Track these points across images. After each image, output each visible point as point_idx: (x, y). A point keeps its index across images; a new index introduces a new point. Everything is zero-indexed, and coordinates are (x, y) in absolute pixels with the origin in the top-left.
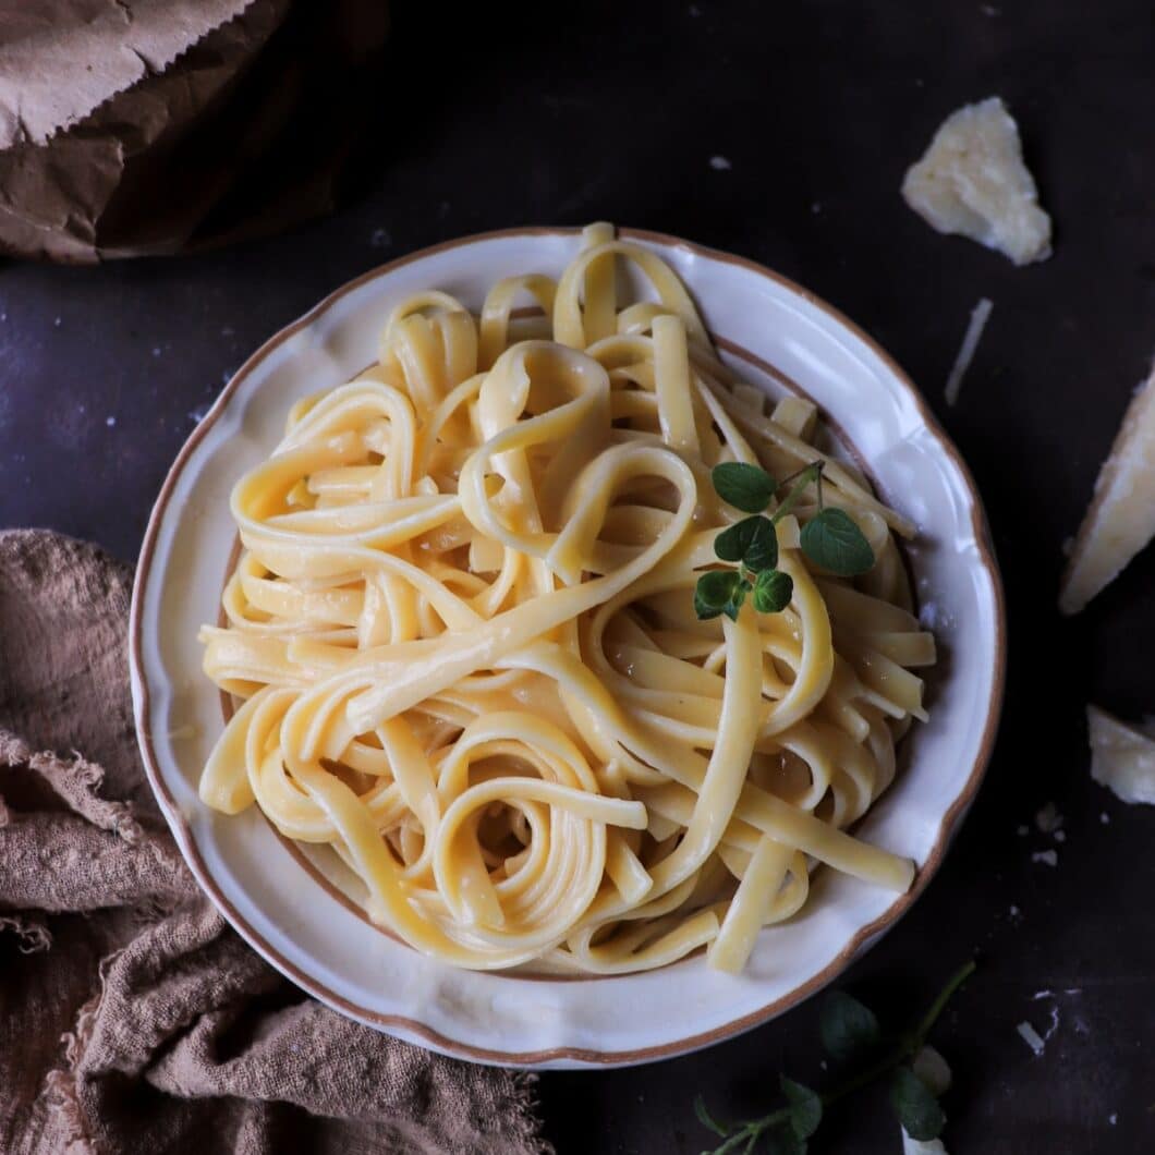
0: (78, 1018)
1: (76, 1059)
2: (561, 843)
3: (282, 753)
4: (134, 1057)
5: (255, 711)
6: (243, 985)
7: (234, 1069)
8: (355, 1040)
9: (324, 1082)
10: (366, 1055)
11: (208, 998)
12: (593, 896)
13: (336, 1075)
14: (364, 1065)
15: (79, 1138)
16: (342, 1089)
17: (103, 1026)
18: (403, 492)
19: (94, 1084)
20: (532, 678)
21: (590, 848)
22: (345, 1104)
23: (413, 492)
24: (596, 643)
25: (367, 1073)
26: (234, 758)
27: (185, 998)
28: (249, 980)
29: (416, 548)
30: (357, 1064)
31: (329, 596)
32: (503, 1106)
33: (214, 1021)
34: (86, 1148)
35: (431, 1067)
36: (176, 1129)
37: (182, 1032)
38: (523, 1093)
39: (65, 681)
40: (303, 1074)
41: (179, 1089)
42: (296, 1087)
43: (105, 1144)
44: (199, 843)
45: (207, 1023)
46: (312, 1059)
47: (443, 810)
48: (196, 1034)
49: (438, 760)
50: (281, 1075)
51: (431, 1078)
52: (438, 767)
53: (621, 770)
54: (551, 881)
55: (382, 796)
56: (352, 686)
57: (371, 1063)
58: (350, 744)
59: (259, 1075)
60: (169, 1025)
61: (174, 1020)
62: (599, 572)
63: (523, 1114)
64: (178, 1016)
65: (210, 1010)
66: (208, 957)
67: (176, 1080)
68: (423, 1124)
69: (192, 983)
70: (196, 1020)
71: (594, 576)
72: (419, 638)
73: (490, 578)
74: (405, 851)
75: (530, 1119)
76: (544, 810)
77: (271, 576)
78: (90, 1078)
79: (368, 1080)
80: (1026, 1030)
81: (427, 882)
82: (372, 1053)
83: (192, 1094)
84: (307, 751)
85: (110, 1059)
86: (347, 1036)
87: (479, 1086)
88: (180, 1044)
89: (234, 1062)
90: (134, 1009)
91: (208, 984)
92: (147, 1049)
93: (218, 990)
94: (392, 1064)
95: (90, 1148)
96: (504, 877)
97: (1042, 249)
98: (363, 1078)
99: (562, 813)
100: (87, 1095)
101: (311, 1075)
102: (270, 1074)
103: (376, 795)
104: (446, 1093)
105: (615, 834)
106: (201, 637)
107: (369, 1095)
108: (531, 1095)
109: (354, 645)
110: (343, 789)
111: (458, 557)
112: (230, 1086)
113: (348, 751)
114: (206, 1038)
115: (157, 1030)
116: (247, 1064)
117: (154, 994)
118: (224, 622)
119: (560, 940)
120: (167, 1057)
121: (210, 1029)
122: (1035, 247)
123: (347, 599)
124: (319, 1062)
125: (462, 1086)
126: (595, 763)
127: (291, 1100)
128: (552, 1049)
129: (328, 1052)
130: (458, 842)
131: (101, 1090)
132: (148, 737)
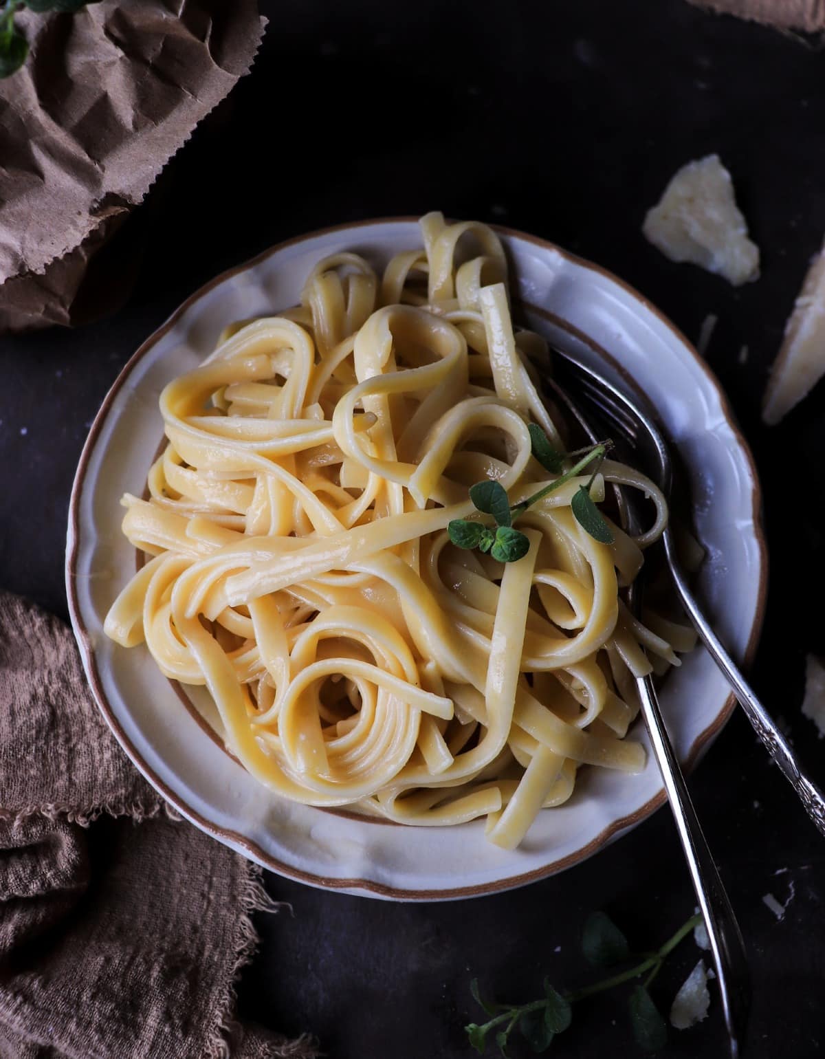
2: (384, 717)
3: (171, 607)
5: (158, 568)
12: (404, 765)
18: (295, 413)
20: (376, 582)
21: (407, 724)
23: (303, 416)
24: (433, 559)
26: (135, 603)
29: (299, 461)
31: (227, 488)
44: (100, 666)
47: (293, 676)
49: (295, 634)
52: (293, 640)
53: (438, 668)
54: (371, 747)
55: (246, 656)
56: (233, 565)
58: (225, 610)
62: (443, 504)
71: (438, 506)
72: (292, 534)
73: (356, 493)
74: (259, 699)
76: (374, 688)
77: (185, 465)
80: (769, 900)
81: (273, 728)
84: (191, 611)
96: (335, 736)
97: (753, 273)
99: (387, 694)
103: (242, 654)
105: (427, 719)
106: (123, 502)
109: (241, 530)
110: (215, 646)
111: (332, 472)
113: (222, 615)
118: (147, 496)
119: (372, 793)
122: (748, 272)
123: (241, 492)
126: (419, 658)
128: (352, 879)
130: (302, 700)
132: (73, 575)
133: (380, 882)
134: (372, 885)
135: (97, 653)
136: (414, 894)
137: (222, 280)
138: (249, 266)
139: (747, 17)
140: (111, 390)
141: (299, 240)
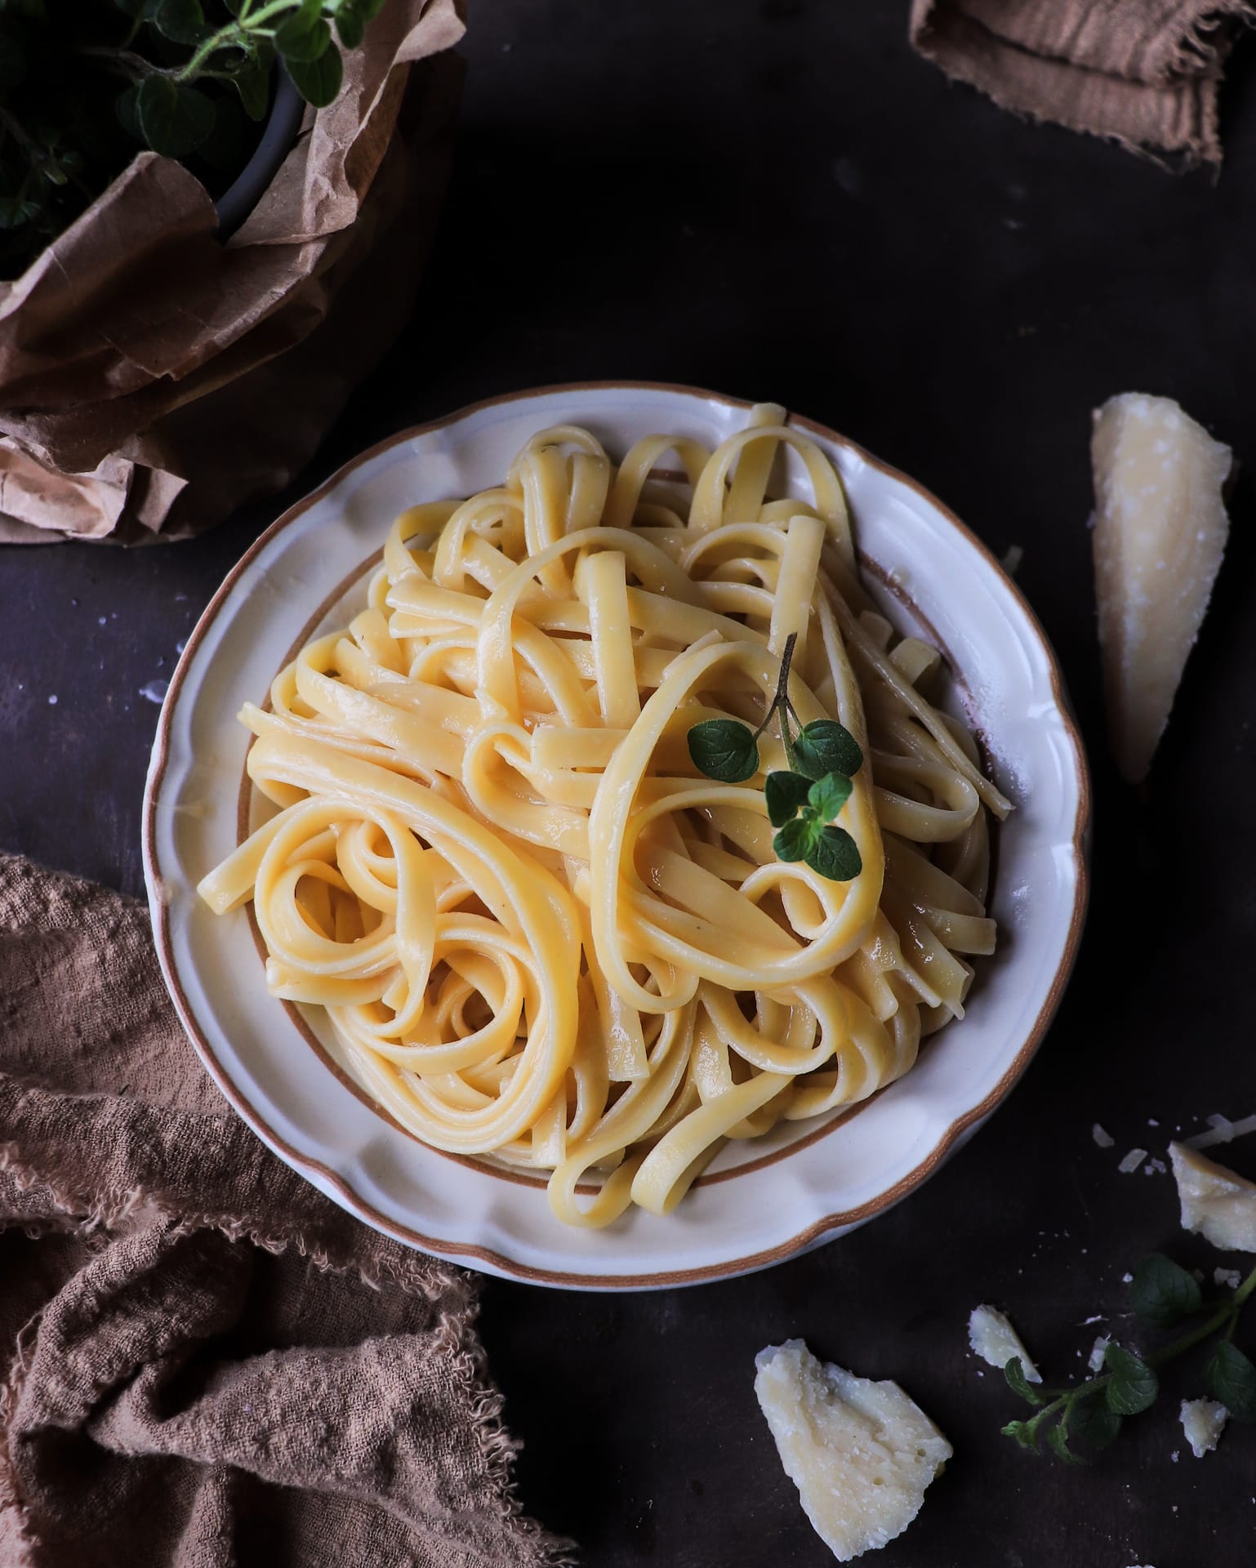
0: (11, 1366)
1: (9, 1412)
4: (71, 1414)
6: (190, 1330)
7: (179, 1428)
8: (314, 1403)
9: (277, 1450)
10: (326, 1420)
11: (152, 1346)
13: (290, 1441)
14: (323, 1431)
15: (10, 1505)
16: (296, 1458)
17: (35, 1382)
19: (29, 1444)
22: (299, 1474)
25: (324, 1441)
27: (127, 1348)
28: (198, 1324)
30: (315, 1430)
32: (475, 1484)
33: (157, 1370)
34: (16, 1514)
35: (396, 1436)
36: (123, 1489)
37: (123, 1384)
38: (499, 1473)
39: (13, 995)
40: (254, 1439)
41: (123, 1448)
42: (245, 1452)
43: (44, 1510)
45: (150, 1374)
46: (265, 1422)
48: (137, 1386)
50: (229, 1438)
51: (395, 1448)
57: (331, 1430)
59: (204, 1437)
60: (109, 1379)
61: (115, 1373)
63: (500, 1496)
64: (118, 1369)
65: (153, 1359)
66: (151, 1294)
67: (118, 1438)
68: (390, 1497)
69: (135, 1329)
70: (138, 1370)
75: (508, 1501)
77: (330, 674)
78: (24, 1438)
79: (325, 1449)
82: (332, 1419)
83: (136, 1452)
85: (45, 1419)
86: (306, 1398)
87: (449, 1461)
88: (121, 1397)
89: (179, 1418)
90: (70, 1363)
91: (152, 1330)
92: (86, 1405)
93: (163, 1339)
94: (353, 1432)
95: (21, 1517)
98: (321, 1446)
100: (22, 1457)
101: (262, 1440)
102: (217, 1436)
104: (412, 1465)
106: (241, 714)
107: (327, 1466)
108: (510, 1474)
112: (173, 1447)
114: (148, 1391)
115: (96, 1384)
116: (193, 1424)
117: (91, 1343)
118: (268, 707)
120: (109, 1413)
121: (152, 1379)
124: (272, 1426)
125: (429, 1460)
127: (240, 1465)
129: (283, 1415)
131: (37, 1450)
132: (154, 803)
133: (504, 1254)
134: (491, 1255)
135: (171, 909)
136: (546, 1276)
137: (400, 440)
138: (438, 426)
139: (1080, 127)
140: (234, 568)
141: (512, 399)
